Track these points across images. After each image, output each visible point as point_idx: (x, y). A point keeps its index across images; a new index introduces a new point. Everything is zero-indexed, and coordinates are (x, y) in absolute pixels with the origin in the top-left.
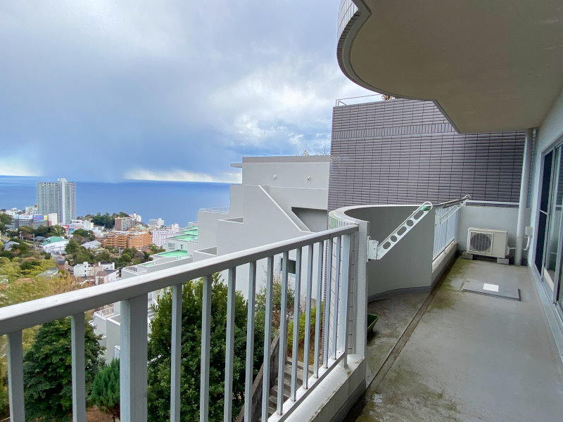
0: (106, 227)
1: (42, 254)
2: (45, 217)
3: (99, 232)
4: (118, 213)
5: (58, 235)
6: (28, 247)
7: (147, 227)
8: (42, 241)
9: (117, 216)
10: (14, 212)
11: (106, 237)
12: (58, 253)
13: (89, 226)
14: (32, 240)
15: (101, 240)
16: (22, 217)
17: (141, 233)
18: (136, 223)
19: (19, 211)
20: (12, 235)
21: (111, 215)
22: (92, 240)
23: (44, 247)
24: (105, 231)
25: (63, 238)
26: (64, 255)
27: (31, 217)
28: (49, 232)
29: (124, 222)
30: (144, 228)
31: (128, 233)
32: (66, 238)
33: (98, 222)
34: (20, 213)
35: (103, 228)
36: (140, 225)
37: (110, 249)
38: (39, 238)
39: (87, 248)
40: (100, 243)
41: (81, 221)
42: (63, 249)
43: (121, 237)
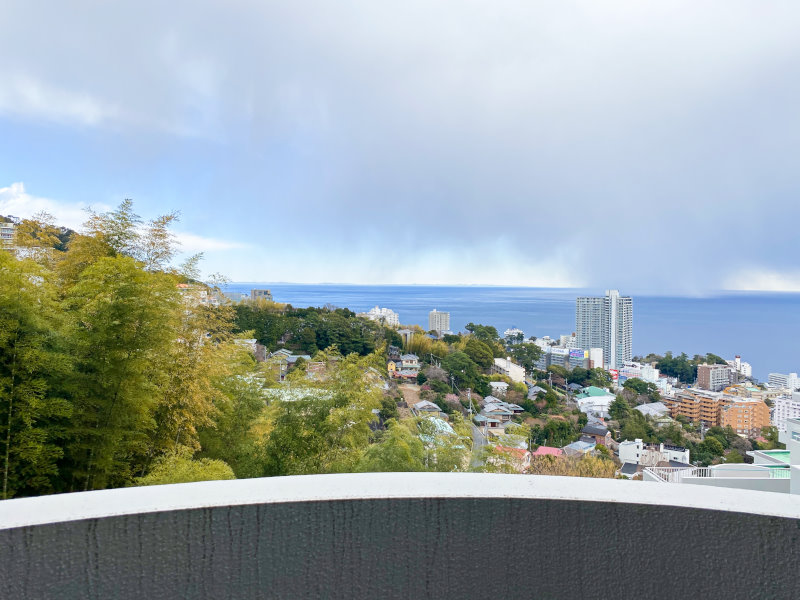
0: (681, 380)
1: (574, 414)
2: (586, 352)
3: (667, 387)
4: (704, 355)
5: (600, 384)
6: (558, 398)
7: (762, 387)
8: (577, 392)
9: (703, 361)
10: (545, 342)
11: (679, 399)
12: (597, 416)
13: (650, 374)
14: (565, 388)
15: (669, 403)
16: (555, 350)
17: (747, 400)
18: (739, 377)
19: (552, 341)
20: (539, 376)
21: (690, 358)
22: (653, 400)
23: (579, 402)
24: (677, 387)
25: (608, 390)
26: (606, 420)
27: (566, 352)
28: (589, 378)
29: (715, 373)
30: (756, 390)
31: (720, 396)
32: (612, 391)
33: (667, 368)
34: (553, 344)
35: (675, 380)
36: (749, 384)
37: (683, 423)
38: (575, 386)
39: (644, 413)
40: (666, 409)
41: (638, 364)
42: (606, 409)
43: (707, 401)
